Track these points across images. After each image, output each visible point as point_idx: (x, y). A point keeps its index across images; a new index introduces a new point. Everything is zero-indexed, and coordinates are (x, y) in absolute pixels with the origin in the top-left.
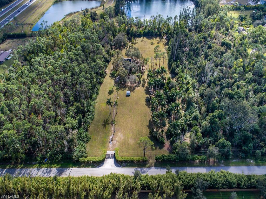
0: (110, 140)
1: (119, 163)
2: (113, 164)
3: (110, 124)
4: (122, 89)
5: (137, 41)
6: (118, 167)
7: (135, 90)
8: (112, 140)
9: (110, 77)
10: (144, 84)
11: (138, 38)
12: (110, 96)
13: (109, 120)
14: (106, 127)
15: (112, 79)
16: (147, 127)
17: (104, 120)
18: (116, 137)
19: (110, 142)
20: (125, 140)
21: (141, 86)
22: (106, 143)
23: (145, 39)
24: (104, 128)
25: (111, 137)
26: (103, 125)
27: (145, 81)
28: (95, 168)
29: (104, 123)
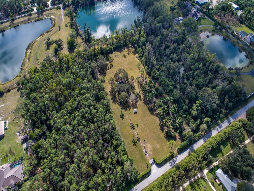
0: (145, 153)
1: (159, 165)
2: (157, 168)
3: (138, 142)
4: (128, 109)
5: (112, 58)
6: (160, 167)
7: (137, 105)
8: (146, 152)
9: (113, 103)
10: (141, 98)
11: (111, 55)
12: (123, 119)
13: (135, 139)
14: (137, 145)
15: (116, 104)
16: (161, 130)
17: (132, 141)
18: (147, 149)
19: (146, 155)
20: (154, 147)
21: (139, 101)
22: (144, 157)
23: (117, 53)
24: (136, 147)
25: (144, 151)
26: (134, 145)
27: (139, 94)
28: (148, 177)
29: (133, 144)
